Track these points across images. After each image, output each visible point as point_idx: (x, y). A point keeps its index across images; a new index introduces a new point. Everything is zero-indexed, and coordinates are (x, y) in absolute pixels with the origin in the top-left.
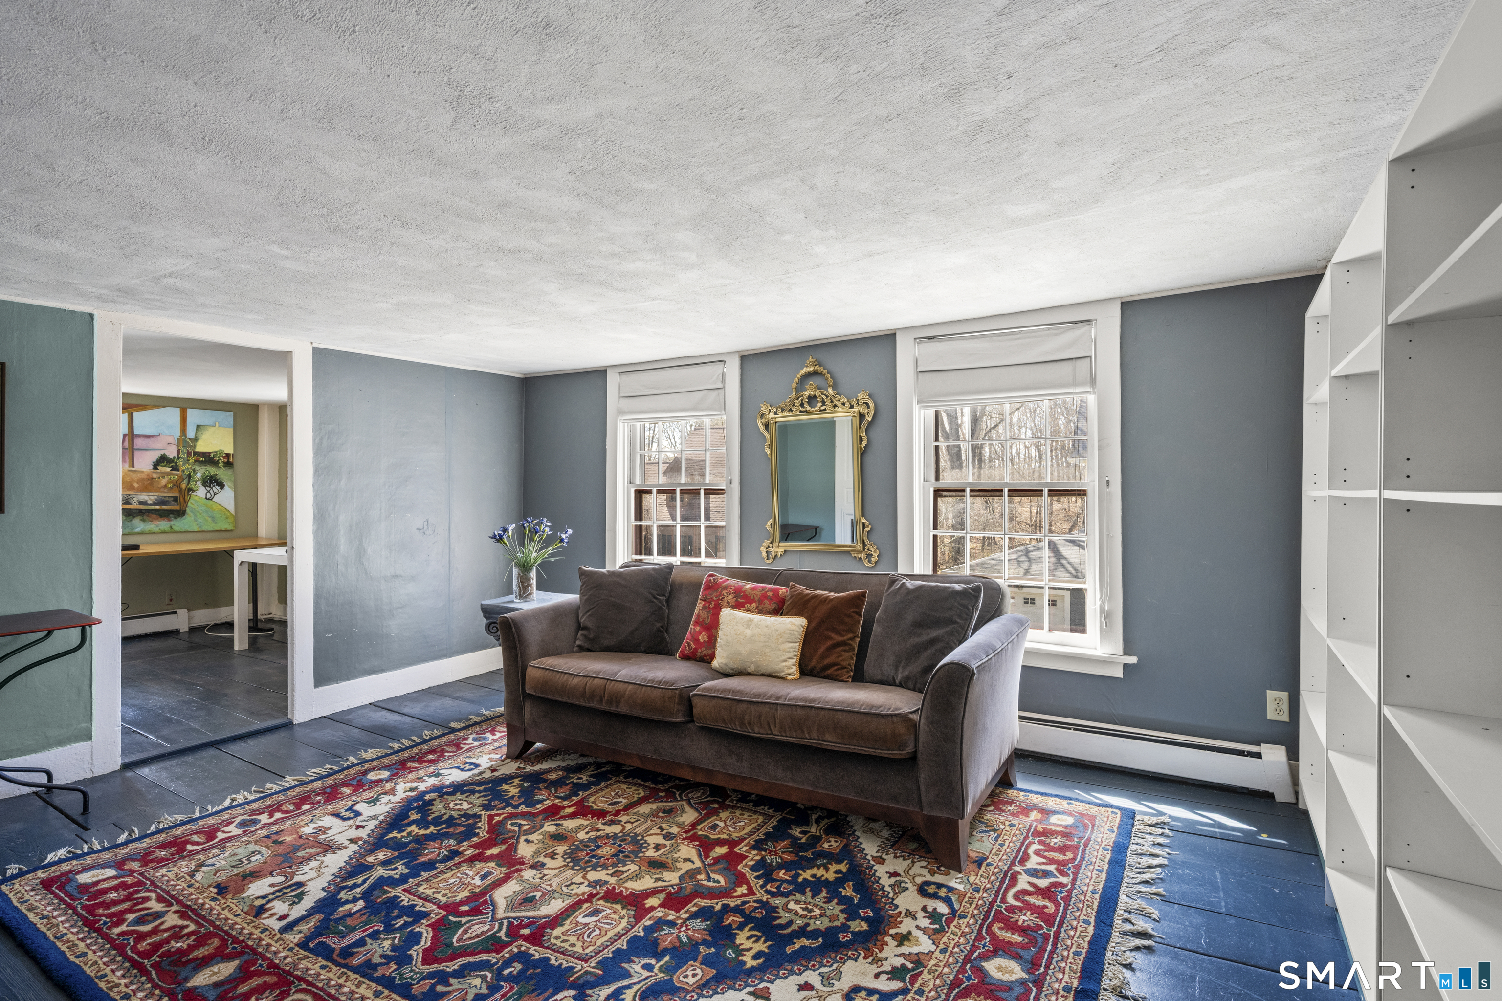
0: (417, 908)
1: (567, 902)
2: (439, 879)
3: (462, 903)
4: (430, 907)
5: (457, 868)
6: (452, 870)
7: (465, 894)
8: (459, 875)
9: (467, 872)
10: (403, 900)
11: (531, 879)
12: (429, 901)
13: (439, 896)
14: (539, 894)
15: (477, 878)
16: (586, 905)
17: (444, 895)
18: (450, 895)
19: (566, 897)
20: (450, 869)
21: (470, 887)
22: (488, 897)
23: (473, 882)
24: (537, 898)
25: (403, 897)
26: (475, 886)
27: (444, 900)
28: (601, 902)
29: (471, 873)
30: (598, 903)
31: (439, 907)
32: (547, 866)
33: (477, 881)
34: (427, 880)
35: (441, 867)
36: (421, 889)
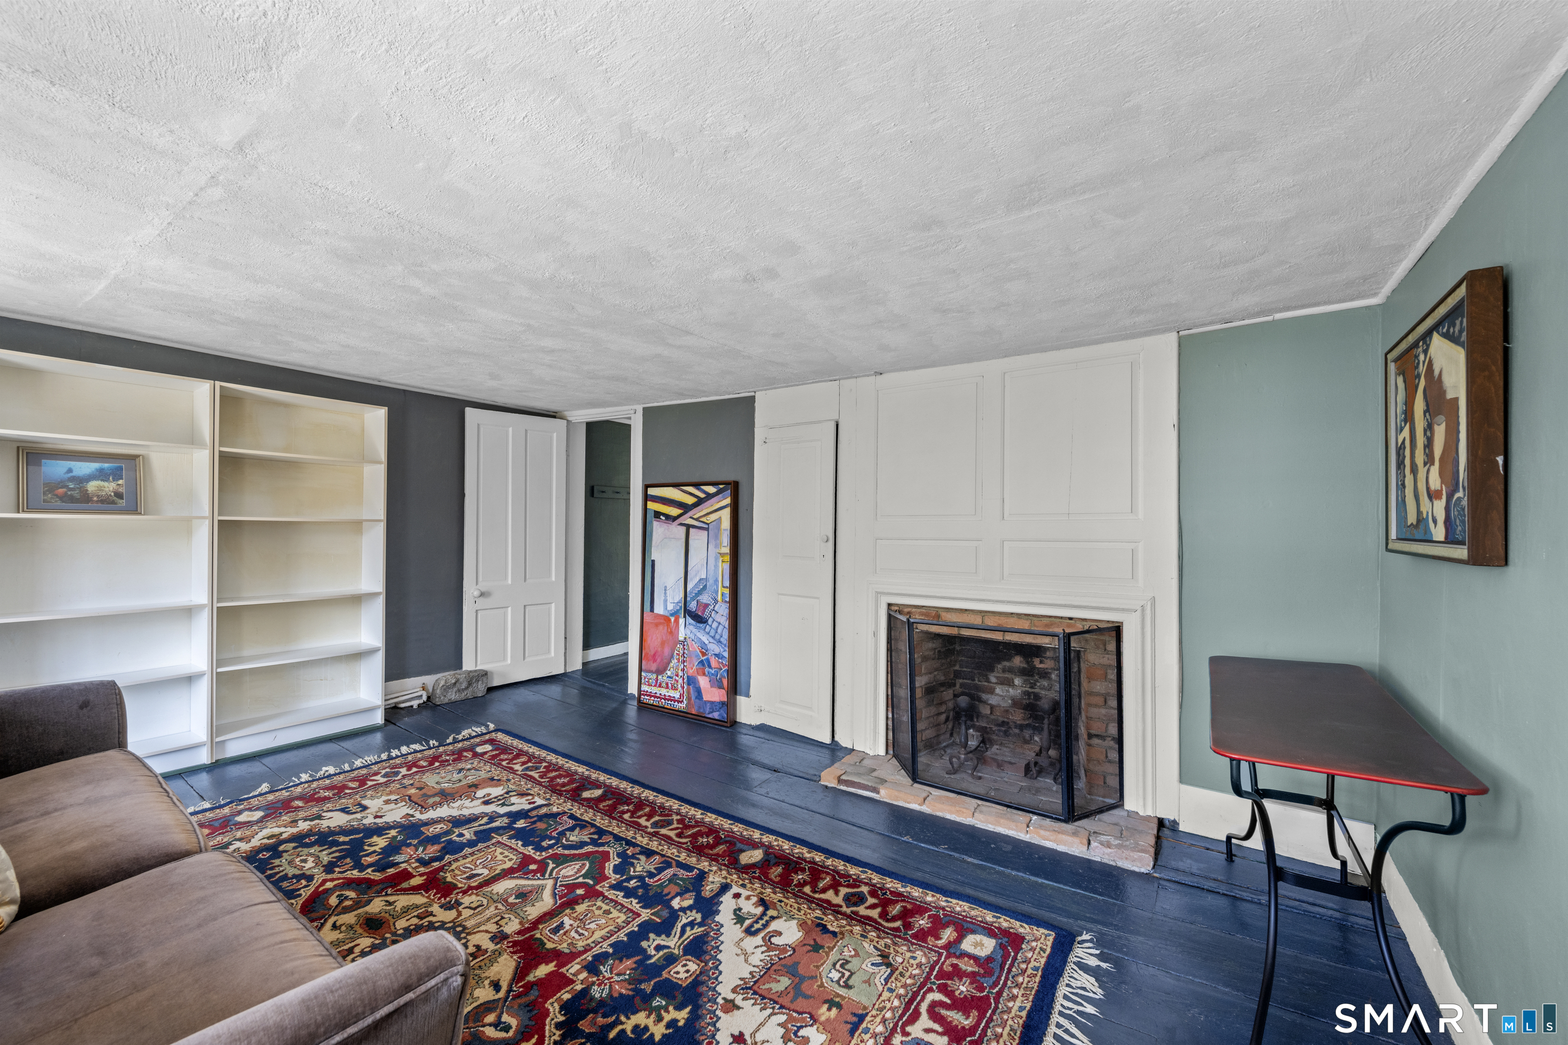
0: (622, 894)
1: (489, 889)
2: (607, 930)
3: (583, 898)
4: (611, 894)
5: (588, 945)
6: (593, 942)
7: (581, 908)
8: (586, 933)
9: (577, 937)
10: (637, 903)
11: (513, 918)
12: (612, 900)
13: (605, 907)
14: (511, 900)
15: (567, 927)
16: (473, 884)
17: (599, 908)
18: (594, 908)
19: (488, 894)
20: (596, 943)
21: (575, 915)
22: (559, 902)
23: (572, 922)
24: (514, 896)
25: (638, 906)
26: (570, 916)
27: (599, 903)
28: (460, 885)
29: (573, 934)
30: (463, 885)
31: (602, 894)
32: (490, 935)
33: (567, 921)
34: (619, 928)
35: (606, 947)
36: (623, 917)
